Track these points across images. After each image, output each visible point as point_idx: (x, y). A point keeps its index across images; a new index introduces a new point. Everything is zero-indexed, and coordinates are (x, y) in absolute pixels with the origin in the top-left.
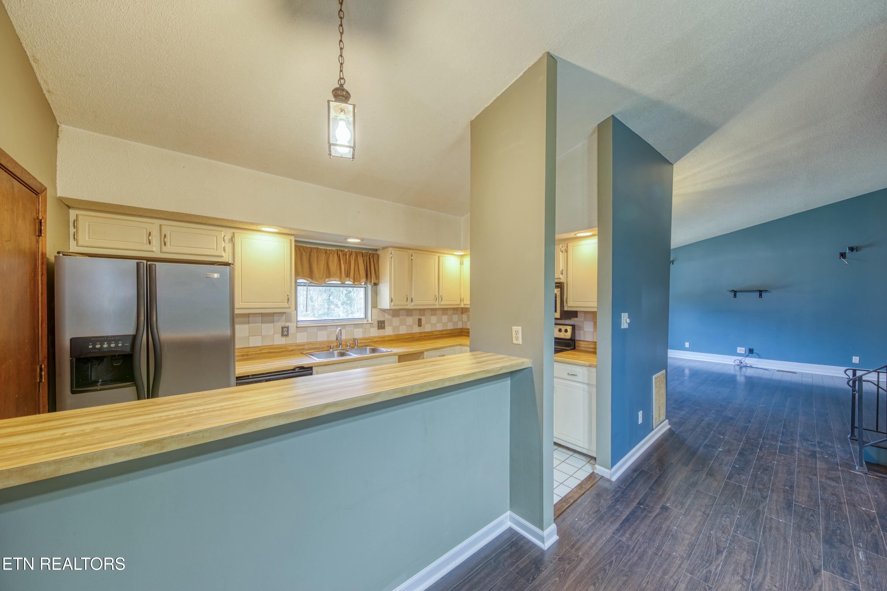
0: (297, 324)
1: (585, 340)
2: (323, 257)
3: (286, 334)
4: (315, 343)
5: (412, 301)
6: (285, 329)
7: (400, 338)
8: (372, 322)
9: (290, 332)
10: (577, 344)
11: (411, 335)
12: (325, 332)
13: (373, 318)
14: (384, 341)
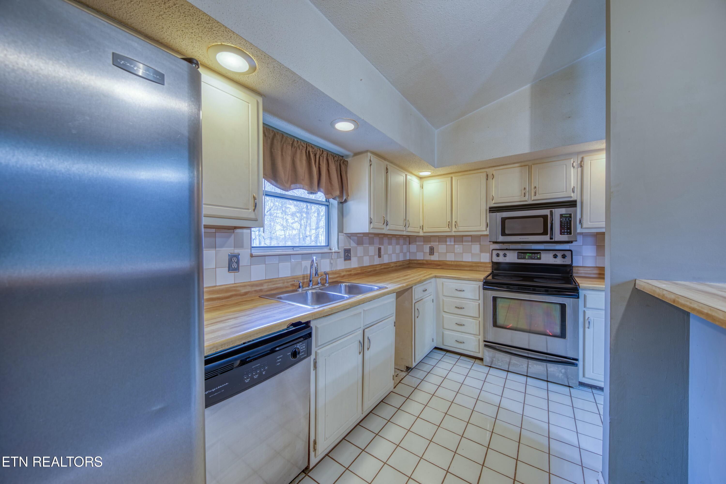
0: (251, 251)
1: (583, 266)
2: (289, 152)
3: (236, 267)
4: (277, 281)
5: (387, 225)
6: (235, 259)
7: (364, 271)
8: (340, 251)
9: (241, 264)
10: (575, 270)
11: (374, 268)
12: (287, 265)
13: (340, 246)
14: (350, 275)
